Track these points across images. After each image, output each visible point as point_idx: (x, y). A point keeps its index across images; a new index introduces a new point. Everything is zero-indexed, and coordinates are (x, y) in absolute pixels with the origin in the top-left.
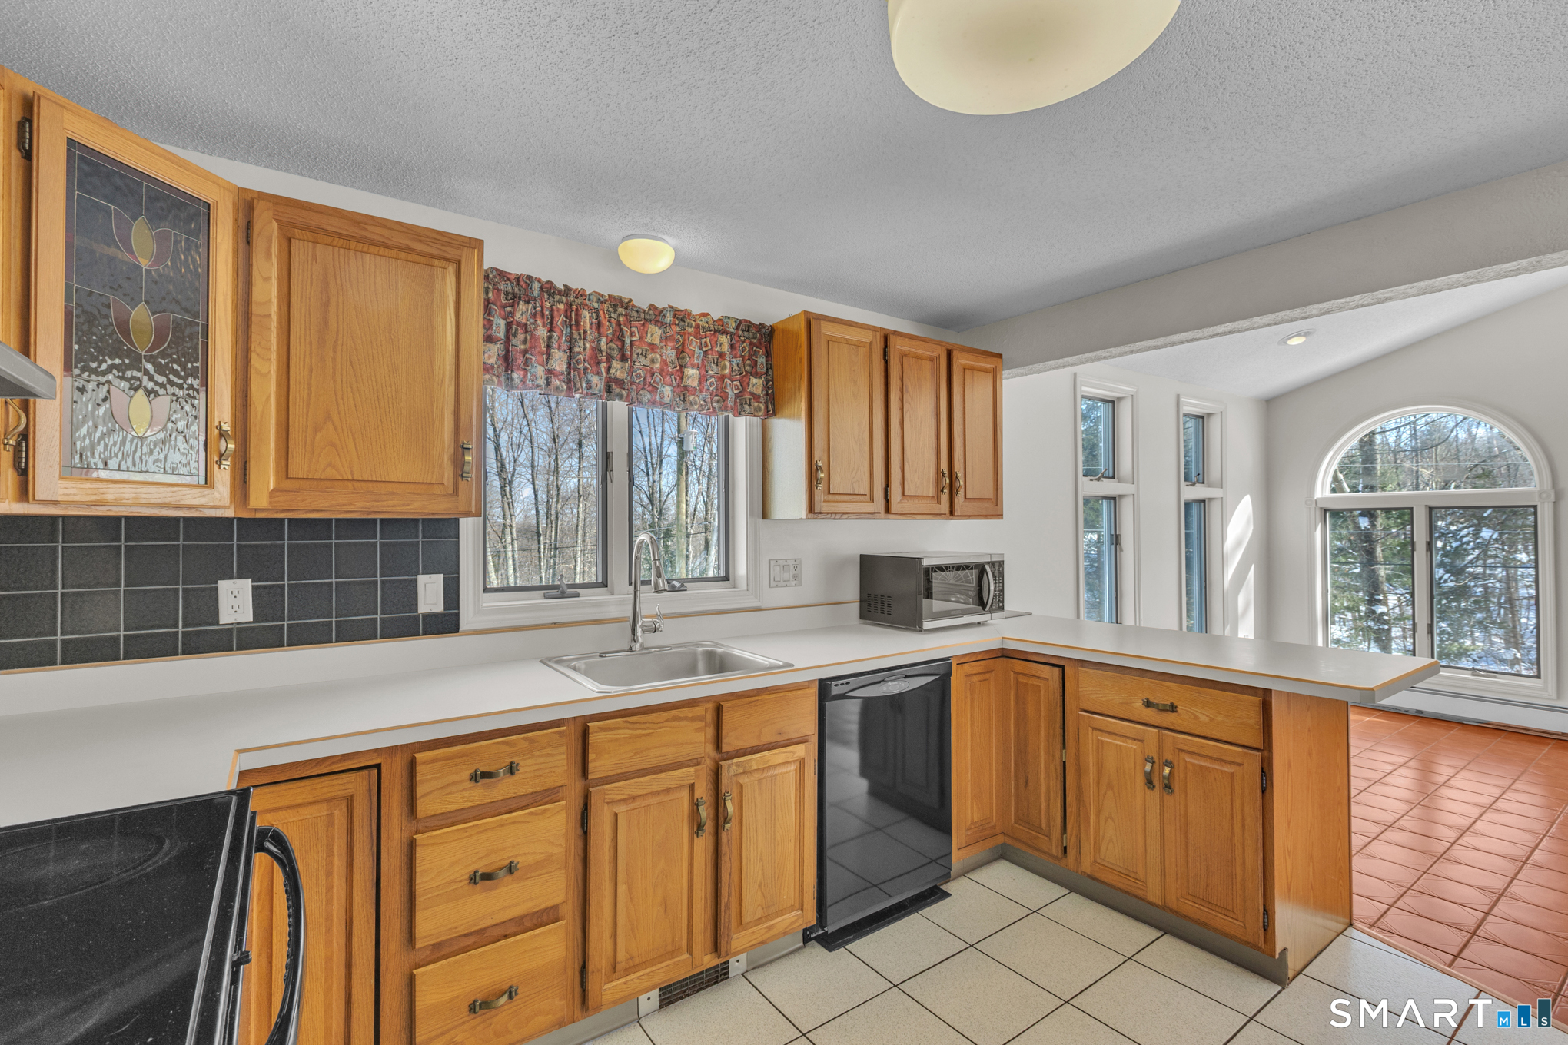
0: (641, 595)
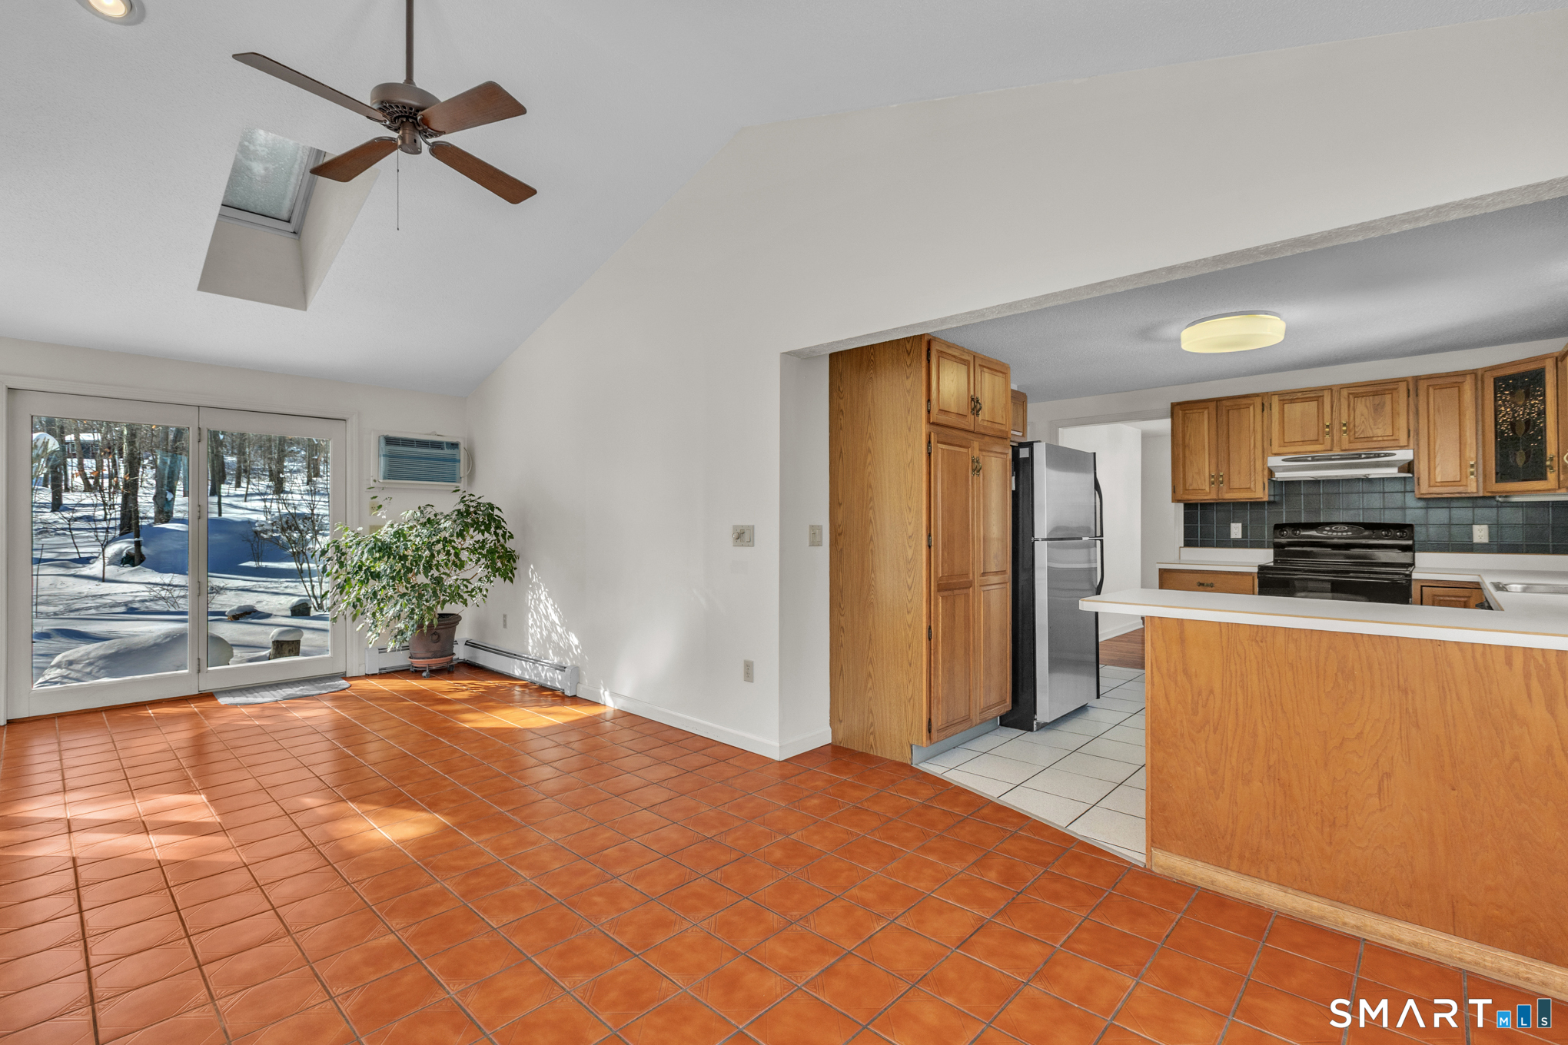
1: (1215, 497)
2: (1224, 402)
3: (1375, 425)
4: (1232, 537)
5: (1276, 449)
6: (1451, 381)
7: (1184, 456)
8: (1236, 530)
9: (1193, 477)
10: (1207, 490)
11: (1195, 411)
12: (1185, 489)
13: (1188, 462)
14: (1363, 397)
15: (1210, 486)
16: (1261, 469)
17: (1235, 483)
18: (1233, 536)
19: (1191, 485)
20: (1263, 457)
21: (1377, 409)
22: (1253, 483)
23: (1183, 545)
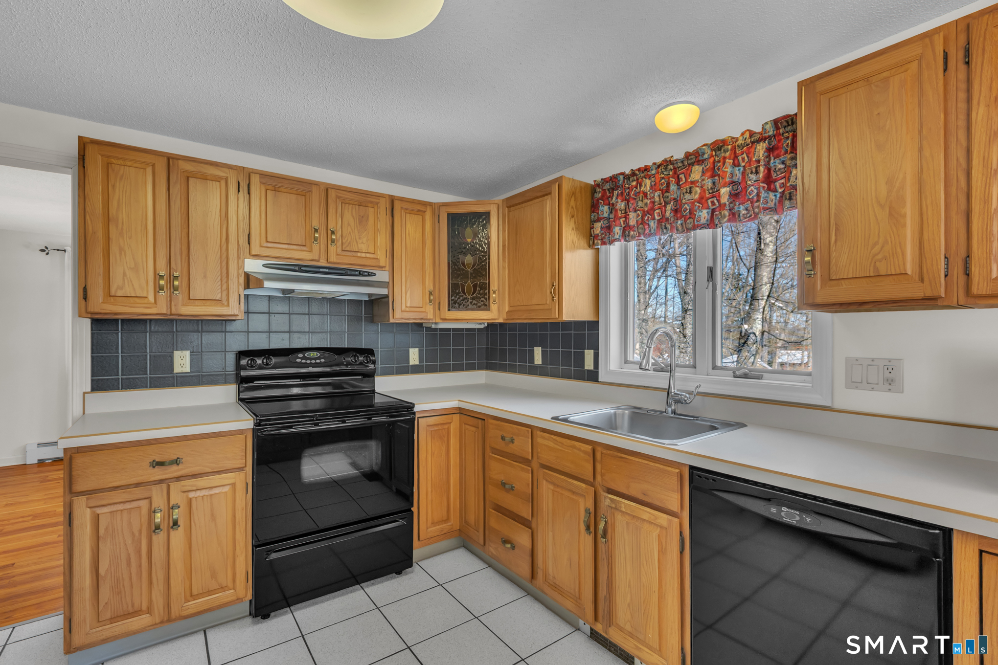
0: (676, 374)
1: (164, 310)
2: (181, 163)
3: (360, 238)
4: (175, 371)
5: (255, 250)
6: (419, 207)
7: (108, 239)
8: (182, 362)
9: (124, 274)
10: (151, 298)
11: (129, 163)
12: (109, 295)
13: (114, 249)
14: (349, 204)
15: (156, 293)
16: (236, 275)
17: (198, 291)
18: (177, 369)
19: (121, 288)
20: (239, 258)
21: (362, 220)
22: (225, 293)
23: (89, 390)
